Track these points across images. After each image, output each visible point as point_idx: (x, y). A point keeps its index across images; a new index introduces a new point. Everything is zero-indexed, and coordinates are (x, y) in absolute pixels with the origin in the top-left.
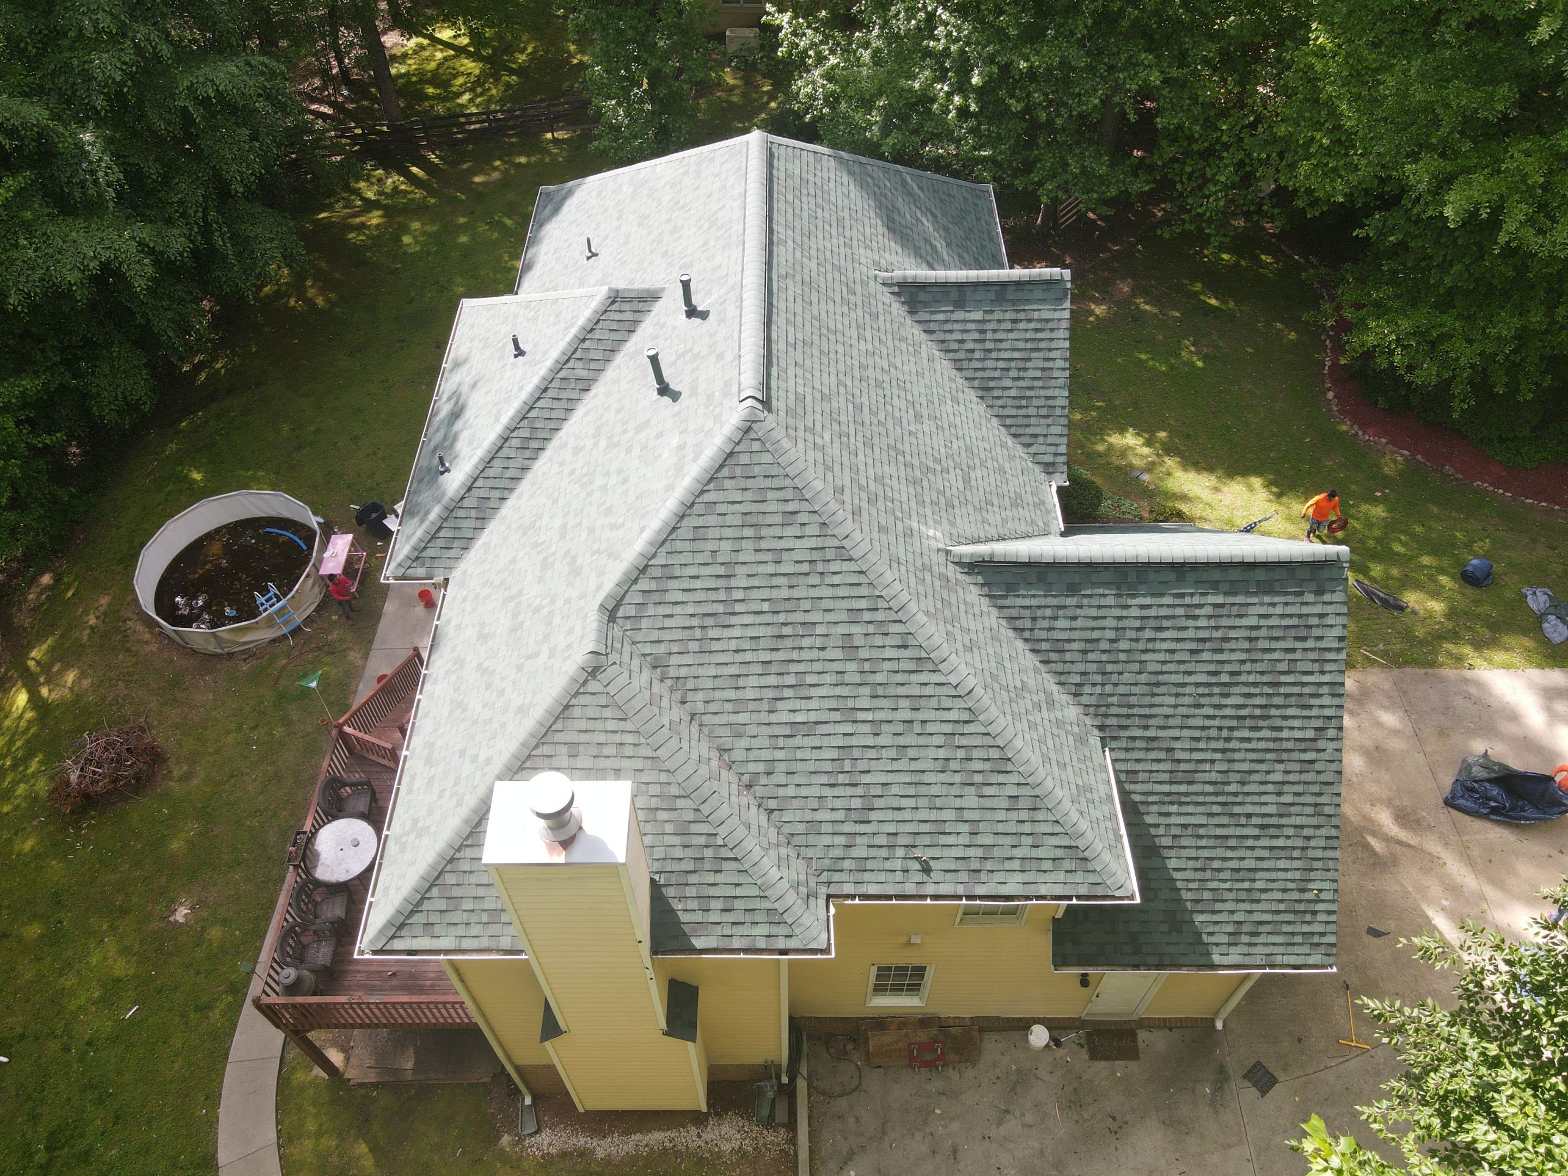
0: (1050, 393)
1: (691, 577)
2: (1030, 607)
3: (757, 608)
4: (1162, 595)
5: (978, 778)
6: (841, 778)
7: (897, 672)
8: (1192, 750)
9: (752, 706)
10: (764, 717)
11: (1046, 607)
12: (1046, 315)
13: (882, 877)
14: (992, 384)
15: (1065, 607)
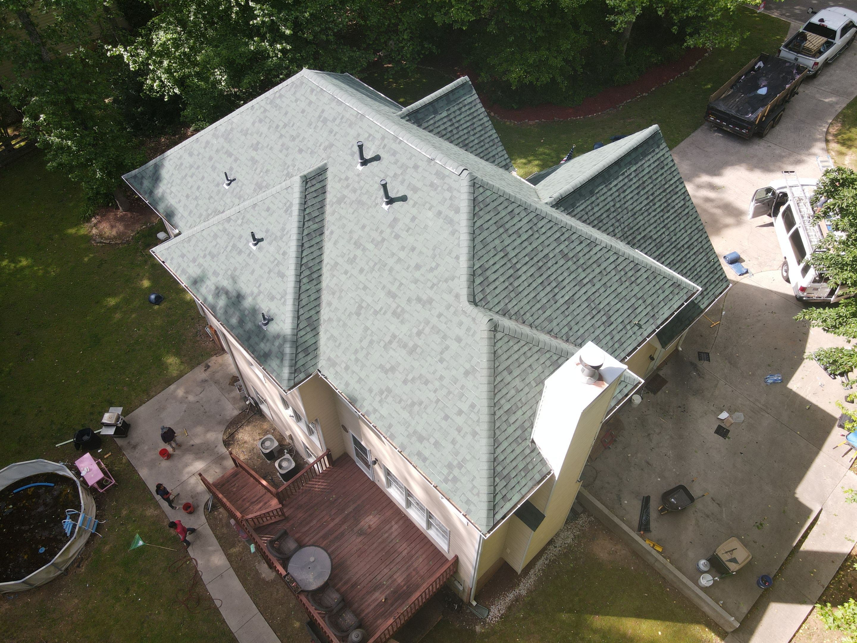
0: (489, 134)
1: (493, 265)
2: (583, 210)
3: (524, 262)
5: (633, 279)
6: (594, 312)
7: (585, 255)
8: (657, 232)
9: (548, 305)
10: (555, 307)
11: (588, 206)
12: (469, 100)
13: (629, 342)
15: (593, 202)
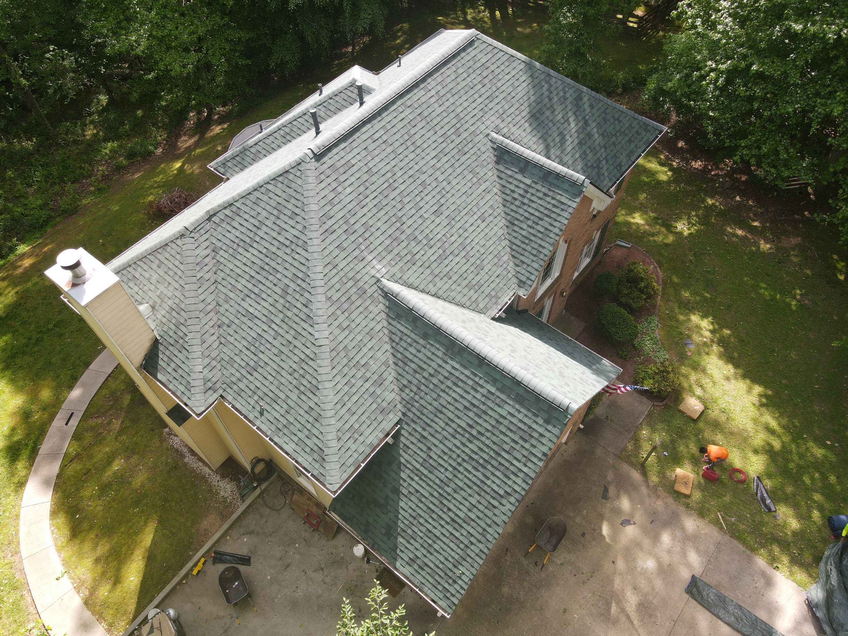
0: (543, 244)
1: (245, 219)
2: (402, 332)
3: (261, 249)
4: (466, 368)
5: (302, 388)
6: (252, 348)
7: (297, 316)
8: (439, 457)
9: (238, 292)
10: (239, 300)
11: (409, 337)
12: (563, 200)
13: (244, 403)
14: (516, 222)
15: (418, 343)
